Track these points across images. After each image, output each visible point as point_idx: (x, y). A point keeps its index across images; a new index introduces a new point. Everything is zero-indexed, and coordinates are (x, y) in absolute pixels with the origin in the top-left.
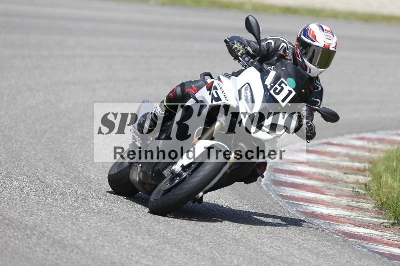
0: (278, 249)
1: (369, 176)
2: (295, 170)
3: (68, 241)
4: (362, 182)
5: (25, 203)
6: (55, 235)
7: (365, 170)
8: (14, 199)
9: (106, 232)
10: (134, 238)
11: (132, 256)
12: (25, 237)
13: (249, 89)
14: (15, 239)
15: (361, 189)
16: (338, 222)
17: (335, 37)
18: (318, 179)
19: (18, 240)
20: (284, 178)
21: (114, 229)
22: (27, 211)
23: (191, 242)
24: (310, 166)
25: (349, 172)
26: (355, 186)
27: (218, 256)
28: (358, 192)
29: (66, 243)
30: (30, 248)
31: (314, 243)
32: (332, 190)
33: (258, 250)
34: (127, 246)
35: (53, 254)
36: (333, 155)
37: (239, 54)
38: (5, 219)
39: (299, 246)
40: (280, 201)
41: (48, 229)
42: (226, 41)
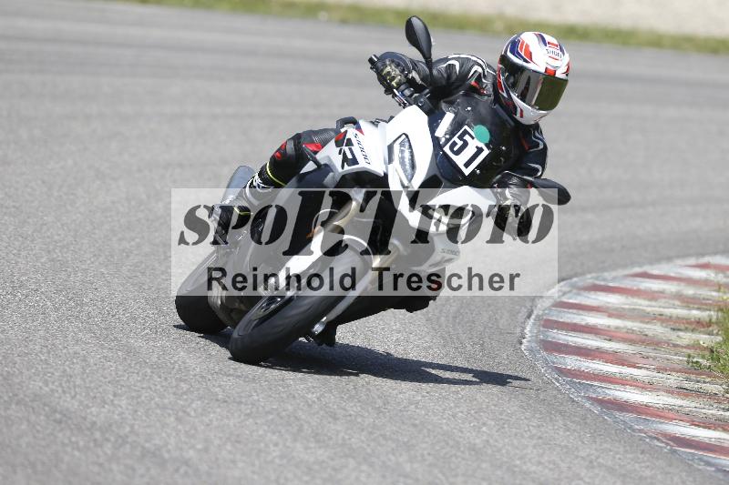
0: (551, 466)
1: (717, 334)
2: (583, 323)
3: (169, 451)
4: (705, 345)
5: (91, 382)
6: (146, 441)
7: (710, 324)
8: (71, 377)
9: (238, 436)
10: (288, 447)
11: (286, 479)
12: (92, 444)
13: (407, 145)
14: (73, 449)
15: (703, 357)
16: (661, 417)
17: (567, 55)
18: (624, 340)
19: (78, 449)
20: (564, 337)
21: (253, 431)
22: (95, 397)
23: (393, 454)
24: (610, 316)
25: (682, 327)
26: (691, 352)
27: (443, 478)
28: (697, 362)
29: (166, 456)
30: (101, 465)
31: (618, 456)
32: (651, 359)
33: (516, 469)
34: (277, 461)
35: (142, 476)
36: (652, 296)
37: (394, 83)
38: (55, 411)
39: (591, 462)
40: (556, 379)
41: (132, 431)
42: (371, 60)
